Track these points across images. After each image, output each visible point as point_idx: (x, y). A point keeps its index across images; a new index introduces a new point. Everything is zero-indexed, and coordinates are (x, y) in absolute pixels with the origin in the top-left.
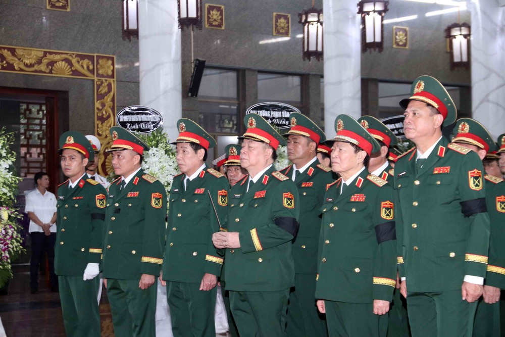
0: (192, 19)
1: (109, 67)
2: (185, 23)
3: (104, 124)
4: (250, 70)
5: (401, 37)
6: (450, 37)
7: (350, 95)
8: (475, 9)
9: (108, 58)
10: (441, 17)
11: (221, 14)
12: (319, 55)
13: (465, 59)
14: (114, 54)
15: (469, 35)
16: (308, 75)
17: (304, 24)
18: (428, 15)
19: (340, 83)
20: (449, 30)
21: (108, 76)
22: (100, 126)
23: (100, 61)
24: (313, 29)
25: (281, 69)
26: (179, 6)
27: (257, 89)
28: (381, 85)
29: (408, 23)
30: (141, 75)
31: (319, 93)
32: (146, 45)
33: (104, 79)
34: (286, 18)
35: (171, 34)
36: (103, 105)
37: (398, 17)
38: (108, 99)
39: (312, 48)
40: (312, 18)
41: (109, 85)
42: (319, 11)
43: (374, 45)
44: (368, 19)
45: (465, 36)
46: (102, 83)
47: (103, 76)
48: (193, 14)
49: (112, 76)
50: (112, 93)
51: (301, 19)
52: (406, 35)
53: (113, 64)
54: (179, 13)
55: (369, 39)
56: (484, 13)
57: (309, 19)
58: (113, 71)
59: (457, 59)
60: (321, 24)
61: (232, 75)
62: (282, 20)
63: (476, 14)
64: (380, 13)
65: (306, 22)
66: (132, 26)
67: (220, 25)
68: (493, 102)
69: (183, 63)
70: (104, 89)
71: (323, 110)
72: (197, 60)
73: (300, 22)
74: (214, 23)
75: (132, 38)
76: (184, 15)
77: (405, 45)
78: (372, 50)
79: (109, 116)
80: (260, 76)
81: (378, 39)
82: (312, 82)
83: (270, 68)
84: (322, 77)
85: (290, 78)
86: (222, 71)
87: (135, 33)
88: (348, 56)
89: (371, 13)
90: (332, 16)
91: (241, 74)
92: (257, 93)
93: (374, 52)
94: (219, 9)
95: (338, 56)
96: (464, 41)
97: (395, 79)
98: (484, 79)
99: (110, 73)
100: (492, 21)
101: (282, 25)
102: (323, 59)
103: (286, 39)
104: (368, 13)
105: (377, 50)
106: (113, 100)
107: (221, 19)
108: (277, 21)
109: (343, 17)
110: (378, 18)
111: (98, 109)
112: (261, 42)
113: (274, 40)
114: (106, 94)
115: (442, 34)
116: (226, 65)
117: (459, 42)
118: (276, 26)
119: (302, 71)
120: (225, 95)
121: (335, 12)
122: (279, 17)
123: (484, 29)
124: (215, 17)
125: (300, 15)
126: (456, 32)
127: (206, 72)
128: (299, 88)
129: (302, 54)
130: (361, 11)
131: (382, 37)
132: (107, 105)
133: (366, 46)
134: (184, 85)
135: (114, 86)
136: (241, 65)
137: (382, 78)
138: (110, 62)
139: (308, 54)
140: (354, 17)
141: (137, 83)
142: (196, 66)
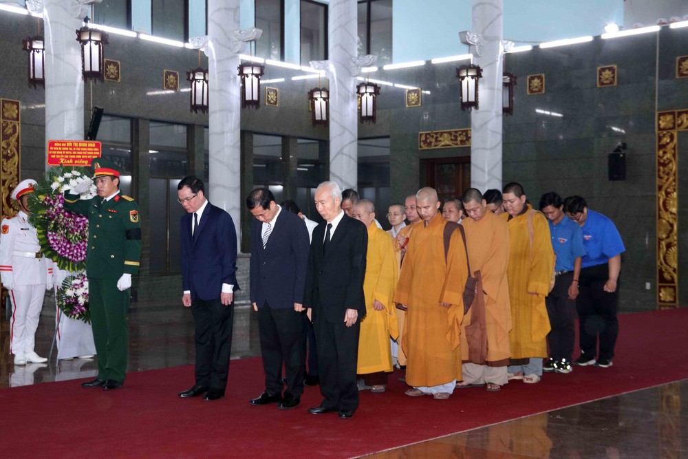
0: (95, 72)
1: (13, 111)
2: (87, 75)
3: (9, 162)
4: (142, 118)
5: (272, 96)
6: (313, 99)
7: (231, 144)
8: (333, 77)
9: (13, 103)
10: (305, 80)
11: (118, 69)
12: (205, 108)
13: (324, 118)
14: (18, 99)
15: (328, 98)
16: (194, 125)
17: (192, 81)
18: (294, 79)
19: (222, 133)
20: (311, 93)
21: (13, 119)
22: (4, 163)
23: (6, 105)
24: (199, 86)
25: (171, 119)
26: (83, 60)
27: (149, 135)
28: (255, 137)
29: (277, 84)
30: (47, 119)
31: (204, 142)
32: (52, 94)
33: (9, 121)
34: (175, 75)
35: (75, 84)
36: (8, 145)
37: (270, 79)
38: (13, 140)
39: (199, 102)
40: (199, 76)
41: (14, 127)
42: (205, 71)
43: (252, 102)
44: (248, 81)
45: (324, 99)
46: (7, 124)
47: (8, 118)
48: (96, 68)
49: (17, 119)
50: (16, 135)
51: (189, 77)
52: (276, 95)
53: (18, 109)
54: (83, 67)
55: (248, 97)
56: (340, 81)
57: (196, 78)
58: (18, 115)
59: (318, 118)
60: (207, 82)
61: (127, 123)
62: (171, 77)
63: (334, 81)
64: (257, 76)
65: (194, 79)
66: (39, 75)
67: (116, 78)
68: (346, 155)
69: (85, 110)
70: (9, 131)
71: (207, 156)
72: (96, 108)
73: (188, 79)
74: (111, 76)
75: (37, 86)
76: (88, 68)
77: (275, 103)
78: (251, 106)
79: (14, 155)
80: (151, 124)
81: (255, 98)
82: (197, 132)
83: (161, 118)
84: (207, 127)
85: (175, 127)
86: (114, 118)
87: (42, 82)
88: (230, 111)
89: (250, 76)
90: (216, 76)
91: (135, 122)
92: (149, 139)
93: (252, 108)
94: (115, 64)
95: (221, 110)
96: (324, 103)
97: (268, 131)
98: (339, 135)
99: (15, 116)
100: (345, 88)
101: (172, 81)
102: (208, 112)
103: (173, 92)
104: (247, 76)
105: (254, 107)
106: (17, 140)
107: (118, 73)
108: (167, 77)
109: (226, 78)
110: (255, 80)
111: (3, 148)
112: (150, 93)
113: (163, 92)
114: (11, 135)
115: (306, 96)
116: (122, 113)
117: (319, 103)
118: (166, 81)
119: (189, 121)
120: (116, 139)
121: (218, 73)
122: (168, 74)
123: (339, 94)
124: (112, 71)
125: (188, 74)
126: (317, 95)
127: (104, 118)
128: (185, 135)
129: (189, 107)
130: (241, 73)
131: (259, 97)
132: (11, 144)
133: (245, 103)
134: (85, 131)
135: (18, 128)
136: (135, 114)
137: (256, 130)
138: (15, 106)
139: (195, 107)
140: (235, 78)
141: (44, 126)
142: (94, 113)
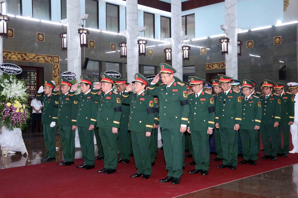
0: (85, 44)
1: (57, 60)
2: (82, 46)
3: (56, 78)
4: (103, 61)
5: (151, 52)
6: (165, 52)
7: (135, 69)
8: (173, 44)
9: (57, 57)
10: (163, 46)
11: (94, 43)
12: (125, 57)
13: (170, 59)
14: (59, 56)
15: (171, 52)
16: (122, 63)
17: (121, 47)
18: (159, 45)
19: (132, 65)
20: (165, 50)
21: (57, 63)
22: (54, 79)
23: (54, 58)
24: (123, 48)
25: (113, 61)
26: (80, 40)
28: (144, 67)
29: (153, 47)
30: (68, 62)
31: (125, 69)
32: (69, 53)
33: (55, 64)
34: (115, 45)
35: (78, 49)
36: (55, 72)
37: (150, 46)
38: (57, 70)
39: (123, 54)
40: (123, 45)
41: (57, 66)
42: (126, 43)
43: (143, 54)
44: (141, 46)
45: (170, 52)
46: (55, 65)
47: (55, 63)
48: (85, 43)
49: (58, 63)
50: (58, 68)
51: (120, 45)
52: (152, 51)
53: (59, 59)
54: (81, 42)
55: (141, 52)
56: (175, 45)
57: (122, 45)
58: (59, 61)
59: (168, 59)
60: (126, 47)
61: (97, 63)
62: (113, 46)
63: (173, 45)
64: (144, 44)
65: (121, 46)
66: (65, 46)
67: (93, 47)
68: (178, 73)
69: (82, 59)
70: (55, 67)
71: (127, 74)
72: (86, 58)
73: (119, 46)
74: (92, 46)
75: (65, 50)
76: (82, 43)
77: (152, 54)
78: (142, 55)
79: (57, 76)
80: (107, 63)
81: (144, 52)
82: (123, 65)
83: (110, 61)
84: (126, 64)
85: (116, 64)
86: (94, 61)
87: (66, 49)
88: (135, 57)
89: (142, 44)
90: (129, 45)
91: (100, 62)
92: (105, 69)
93: (143, 56)
94: (93, 42)
95: (131, 57)
96: (170, 54)
97: (149, 65)
98: (176, 65)
99: (58, 62)
100: (178, 48)
101: (114, 47)
102: (127, 58)
103: (115, 52)
104: (141, 44)
105: (144, 55)
106: (58, 70)
107: (94, 45)
108: (112, 46)
109: (133, 45)
110: (144, 45)
111: (54, 73)
112: (106, 53)
113: (111, 52)
114: (56, 68)
115: (163, 51)
116: (96, 59)
117: (168, 54)
118: (112, 47)
119: (120, 62)
120: (95, 69)
121: (130, 43)
122: (112, 44)
123: (175, 50)
124: (92, 44)
125: (119, 44)
126: (167, 51)
127: (89, 62)
128: (119, 67)
129: (120, 56)
130: (138, 43)
131: (145, 52)
132: (56, 72)
133: (140, 54)
134: (82, 66)
135: (59, 66)
136: (101, 59)
137: (145, 64)
138: (58, 58)
139: (122, 56)
140: (136, 45)
141: (67, 65)
142: (86, 59)
